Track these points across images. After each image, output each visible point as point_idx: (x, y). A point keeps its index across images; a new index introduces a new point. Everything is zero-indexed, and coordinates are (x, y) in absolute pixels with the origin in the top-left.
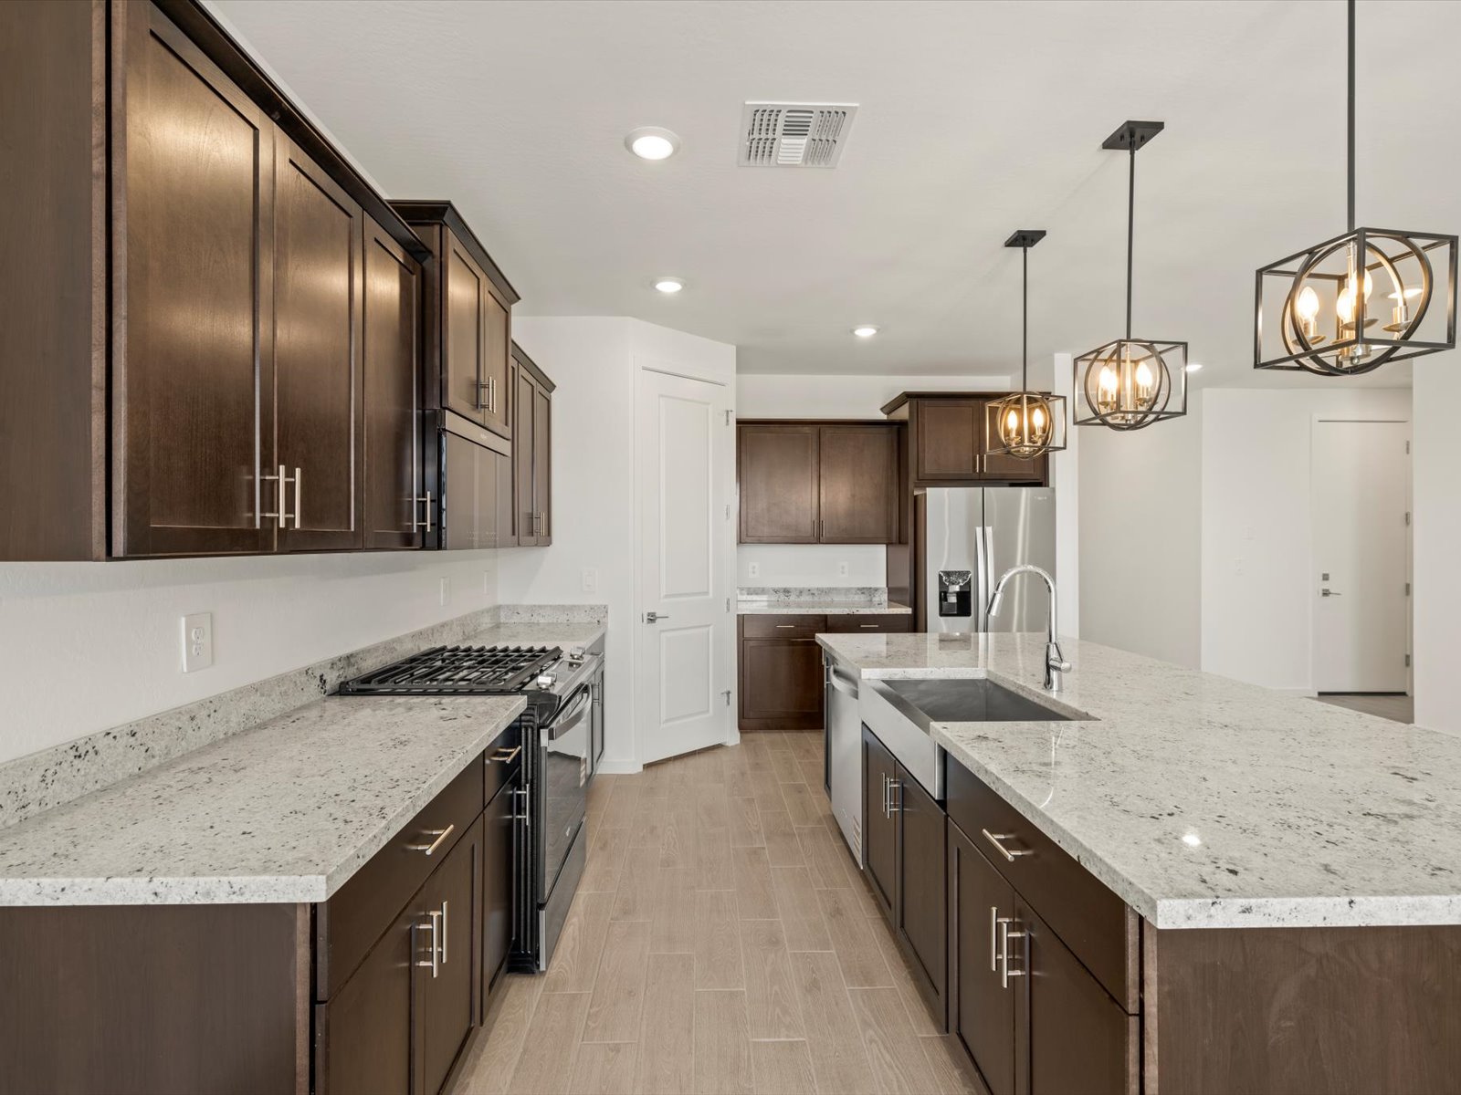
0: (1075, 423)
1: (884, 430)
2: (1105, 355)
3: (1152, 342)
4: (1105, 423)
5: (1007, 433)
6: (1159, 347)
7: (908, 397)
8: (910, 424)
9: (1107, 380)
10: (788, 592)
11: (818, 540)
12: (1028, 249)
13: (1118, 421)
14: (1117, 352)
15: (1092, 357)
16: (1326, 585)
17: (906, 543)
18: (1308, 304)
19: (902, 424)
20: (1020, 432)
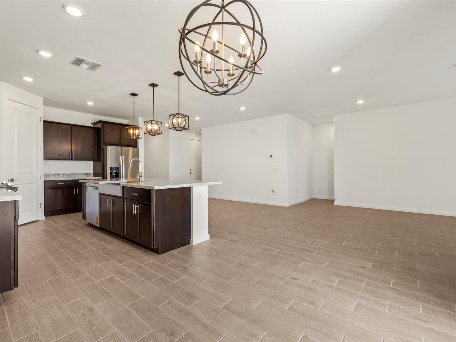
0: (144, 133)
1: (92, 129)
2: (149, 122)
3: (157, 121)
4: (149, 134)
5: (130, 134)
6: (158, 122)
7: (100, 122)
8: (101, 129)
9: (149, 126)
10: (59, 175)
11: (71, 159)
12: (135, 97)
13: (151, 134)
14: (151, 122)
15: (147, 122)
16: (191, 172)
17: (100, 161)
18: (175, 121)
19: (99, 129)
20: (133, 134)
